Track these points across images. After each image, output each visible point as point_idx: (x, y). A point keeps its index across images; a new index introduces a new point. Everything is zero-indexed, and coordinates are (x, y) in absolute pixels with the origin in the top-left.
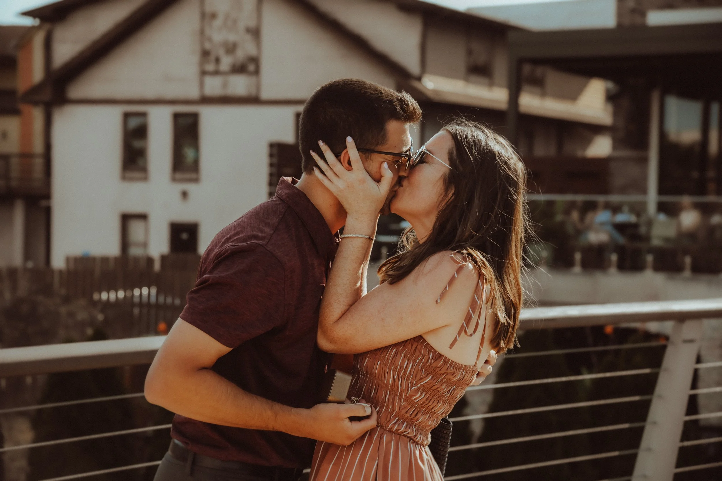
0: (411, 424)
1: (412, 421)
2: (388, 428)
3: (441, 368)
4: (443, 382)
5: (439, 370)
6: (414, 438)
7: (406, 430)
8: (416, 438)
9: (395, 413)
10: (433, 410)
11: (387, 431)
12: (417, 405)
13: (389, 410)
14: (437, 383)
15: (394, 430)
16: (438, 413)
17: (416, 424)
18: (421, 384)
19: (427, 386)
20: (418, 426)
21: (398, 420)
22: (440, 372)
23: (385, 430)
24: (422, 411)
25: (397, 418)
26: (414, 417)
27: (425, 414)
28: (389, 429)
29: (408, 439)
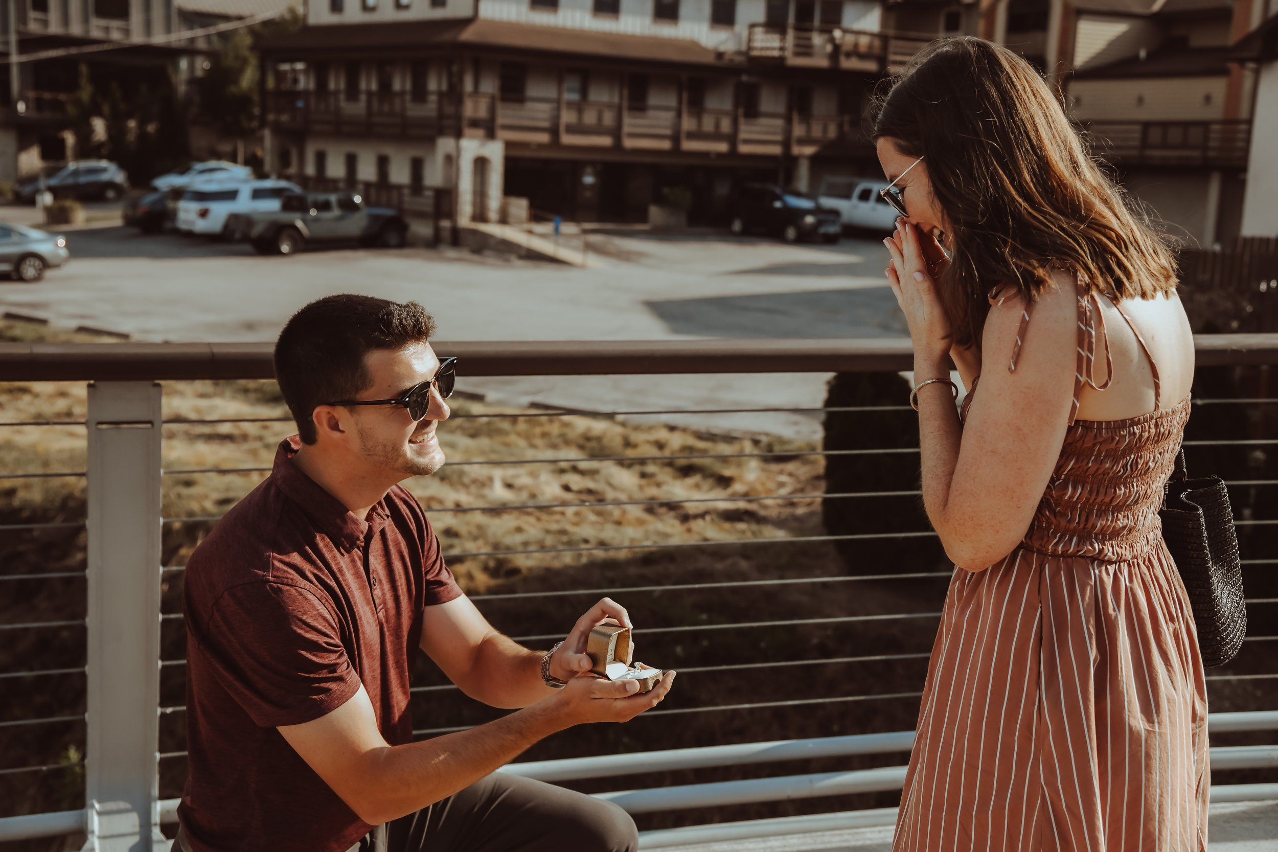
0: (1087, 536)
1: (1086, 530)
2: (1049, 551)
3: (1082, 440)
4: (1102, 458)
5: (1081, 444)
6: (1099, 557)
7: (1079, 549)
8: (1102, 556)
9: (1053, 528)
10: (1114, 504)
11: (1050, 556)
12: (1079, 506)
13: (1044, 525)
14: (1090, 465)
15: (1060, 553)
16: (1127, 503)
17: (1096, 535)
18: (1065, 473)
19: (1077, 473)
20: (1102, 536)
21: (1060, 538)
22: (1084, 446)
23: (1046, 555)
24: (1095, 511)
25: (1059, 534)
26: (1085, 525)
27: (1103, 514)
28: (1052, 552)
29: (1089, 561)
